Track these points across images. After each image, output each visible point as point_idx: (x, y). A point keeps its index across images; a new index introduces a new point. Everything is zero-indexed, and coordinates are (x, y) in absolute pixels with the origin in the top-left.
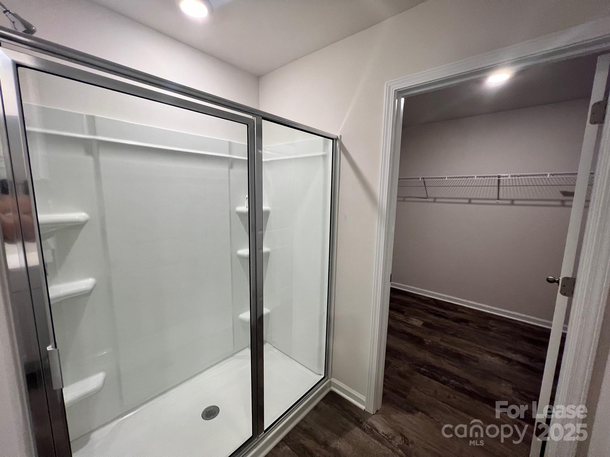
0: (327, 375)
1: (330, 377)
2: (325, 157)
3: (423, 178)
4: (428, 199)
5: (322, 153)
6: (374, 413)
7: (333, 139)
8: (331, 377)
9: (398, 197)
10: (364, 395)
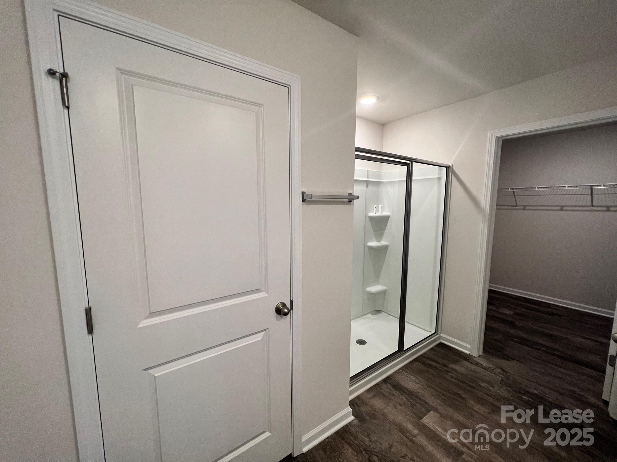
0: (437, 332)
1: (439, 333)
2: (439, 179)
3: (513, 189)
4: (517, 207)
5: (437, 176)
6: (478, 356)
7: (447, 167)
8: (441, 333)
9: (497, 205)
10: (468, 344)
